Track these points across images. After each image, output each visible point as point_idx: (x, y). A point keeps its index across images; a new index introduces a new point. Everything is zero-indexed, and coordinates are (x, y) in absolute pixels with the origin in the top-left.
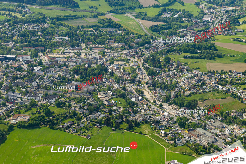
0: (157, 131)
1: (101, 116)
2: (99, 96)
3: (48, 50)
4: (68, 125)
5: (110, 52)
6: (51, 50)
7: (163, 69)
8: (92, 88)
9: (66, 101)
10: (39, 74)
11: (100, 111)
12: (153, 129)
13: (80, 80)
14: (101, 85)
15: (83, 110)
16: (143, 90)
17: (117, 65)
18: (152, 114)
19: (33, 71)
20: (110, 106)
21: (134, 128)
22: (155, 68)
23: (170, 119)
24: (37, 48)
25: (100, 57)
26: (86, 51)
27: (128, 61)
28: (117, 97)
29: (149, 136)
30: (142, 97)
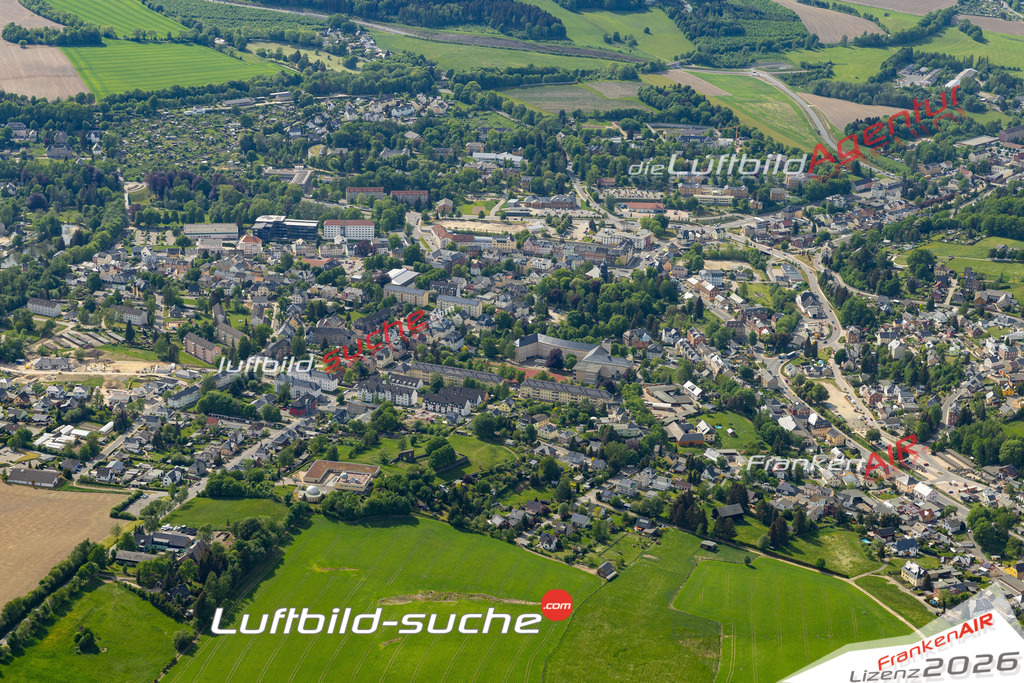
0: (889, 563)
1: (654, 486)
2: (648, 399)
3: (442, 203)
4: (525, 519)
5: (687, 222)
6: (456, 204)
7: (906, 302)
8: (620, 365)
9: (517, 417)
10: (409, 298)
11: (652, 462)
12: (871, 552)
13: (571, 330)
14: (654, 357)
15: (582, 457)
16: (824, 384)
17: (715, 275)
18: (865, 489)
19: (386, 287)
20: (691, 445)
21: (794, 544)
22: (871, 296)
23: (938, 514)
24: (401, 195)
25: (647, 239)
26: (591, 214)
27: (760, 262)
28: (720, 409)
29: (856, 582)
30: (822, 412)
